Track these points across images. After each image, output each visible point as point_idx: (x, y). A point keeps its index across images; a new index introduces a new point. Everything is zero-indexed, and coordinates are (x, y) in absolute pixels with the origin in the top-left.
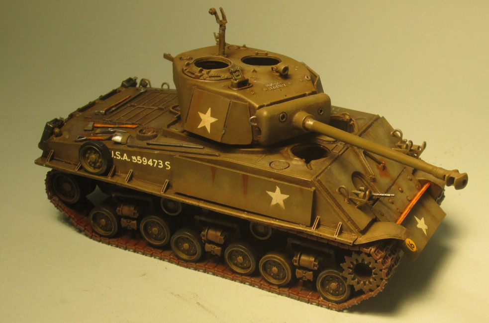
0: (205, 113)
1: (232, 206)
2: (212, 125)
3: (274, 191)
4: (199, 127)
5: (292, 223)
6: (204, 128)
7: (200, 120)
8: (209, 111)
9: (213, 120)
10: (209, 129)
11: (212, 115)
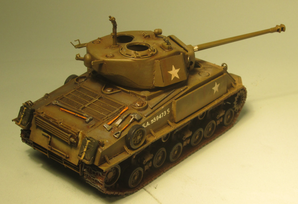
0: (171, 70)
1: (194, 112)
2: (178, 73)
3: (217, 84)
4: (172, 79)
5: (220, 97)
6: (175, 78)
7: (171, 75)
8: (173, 67)
9: (178, 70)
10: (178, 77)
11: (176, 68)
